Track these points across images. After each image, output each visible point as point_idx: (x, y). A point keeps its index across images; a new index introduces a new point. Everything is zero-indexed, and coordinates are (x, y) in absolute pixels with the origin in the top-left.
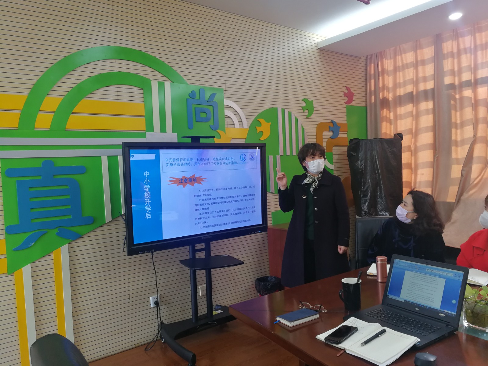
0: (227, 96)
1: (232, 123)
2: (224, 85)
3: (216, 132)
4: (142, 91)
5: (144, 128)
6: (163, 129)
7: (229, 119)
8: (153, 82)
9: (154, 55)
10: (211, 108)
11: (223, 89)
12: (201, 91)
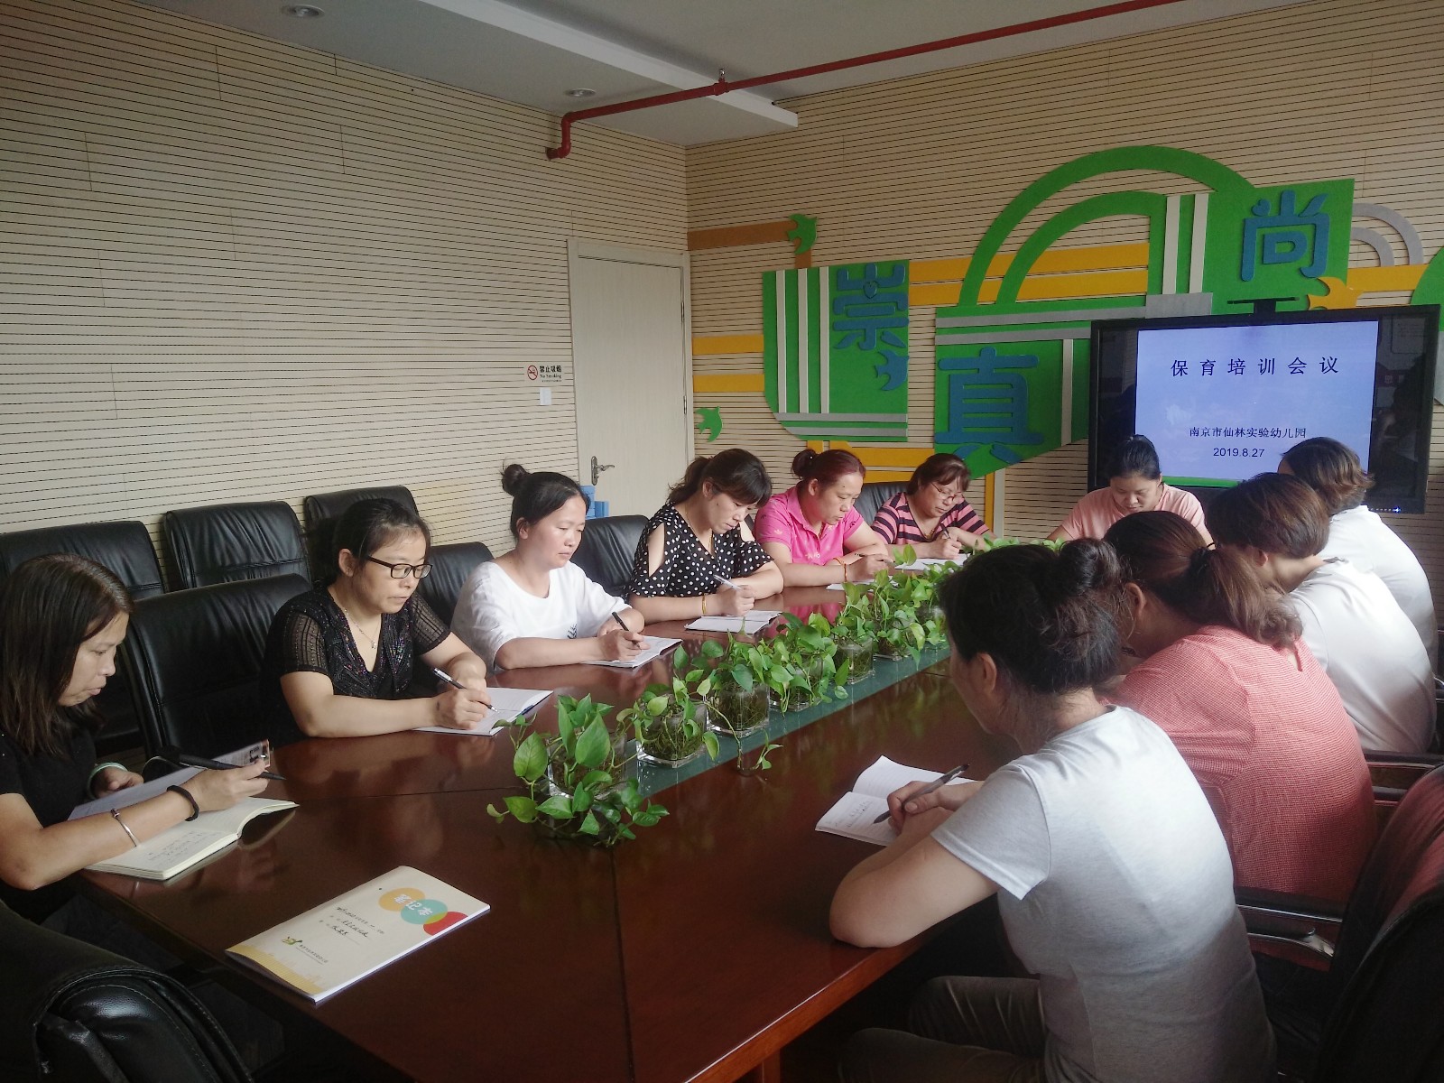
0: (1367, 193)
1: (1372, 255)
2: (1360, 170)
3: (1317, 283)
4: (1145, 221)
5: (1142, 287)
6: (1184, 285)
7: (1367, 248)
8: (1168, 198)
9: (1177, 146)
10: (1307, 231)
11: (1352, 181)
12: (1285, 196)
